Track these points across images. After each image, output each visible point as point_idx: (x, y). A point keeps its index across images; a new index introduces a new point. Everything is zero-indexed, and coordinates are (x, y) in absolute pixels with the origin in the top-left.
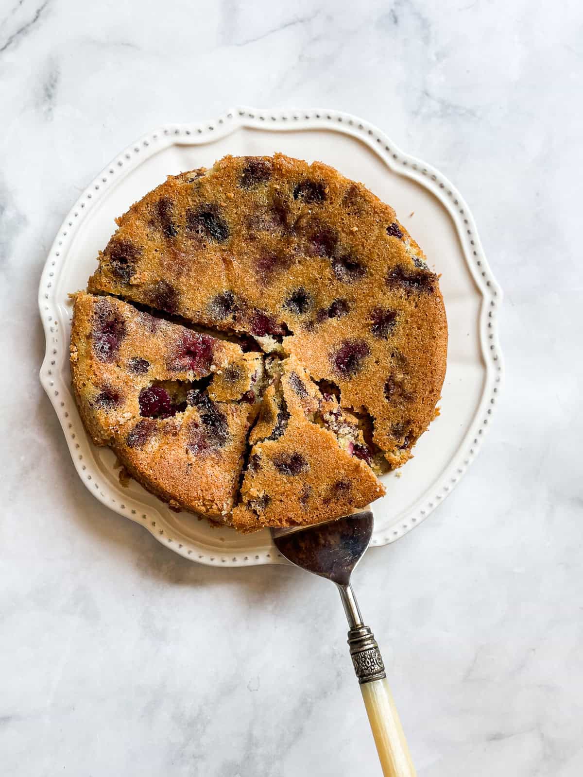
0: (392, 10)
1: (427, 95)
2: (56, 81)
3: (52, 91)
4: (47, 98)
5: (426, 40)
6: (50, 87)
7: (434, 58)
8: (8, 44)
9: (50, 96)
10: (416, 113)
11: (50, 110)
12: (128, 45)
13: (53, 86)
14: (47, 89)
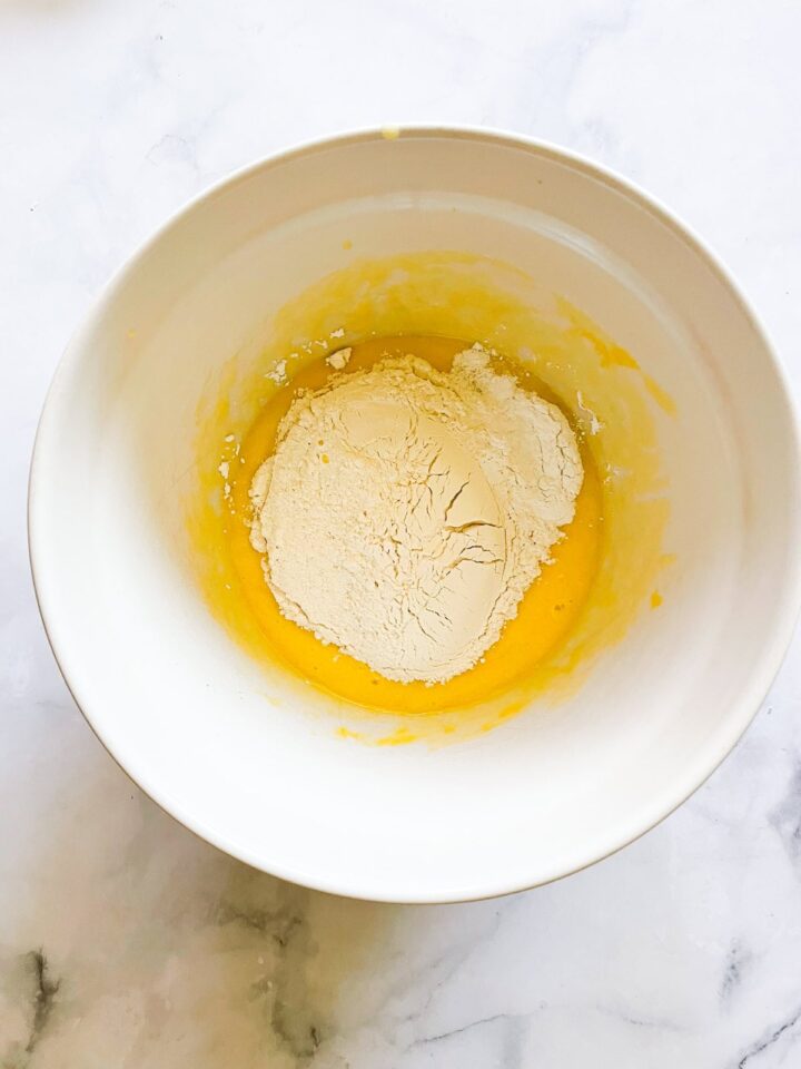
0: (317, 1045)
1: (281, 942)
2: (725, 985)
3: (730, 973)
4: (737, 965)
6: (733, 978)
8: (778, 1033)
9: (733, 967)
10: (297, 921)
11: (734, 952)
12: (634, 1022)
13: (730, 980)
14: (736, 976)
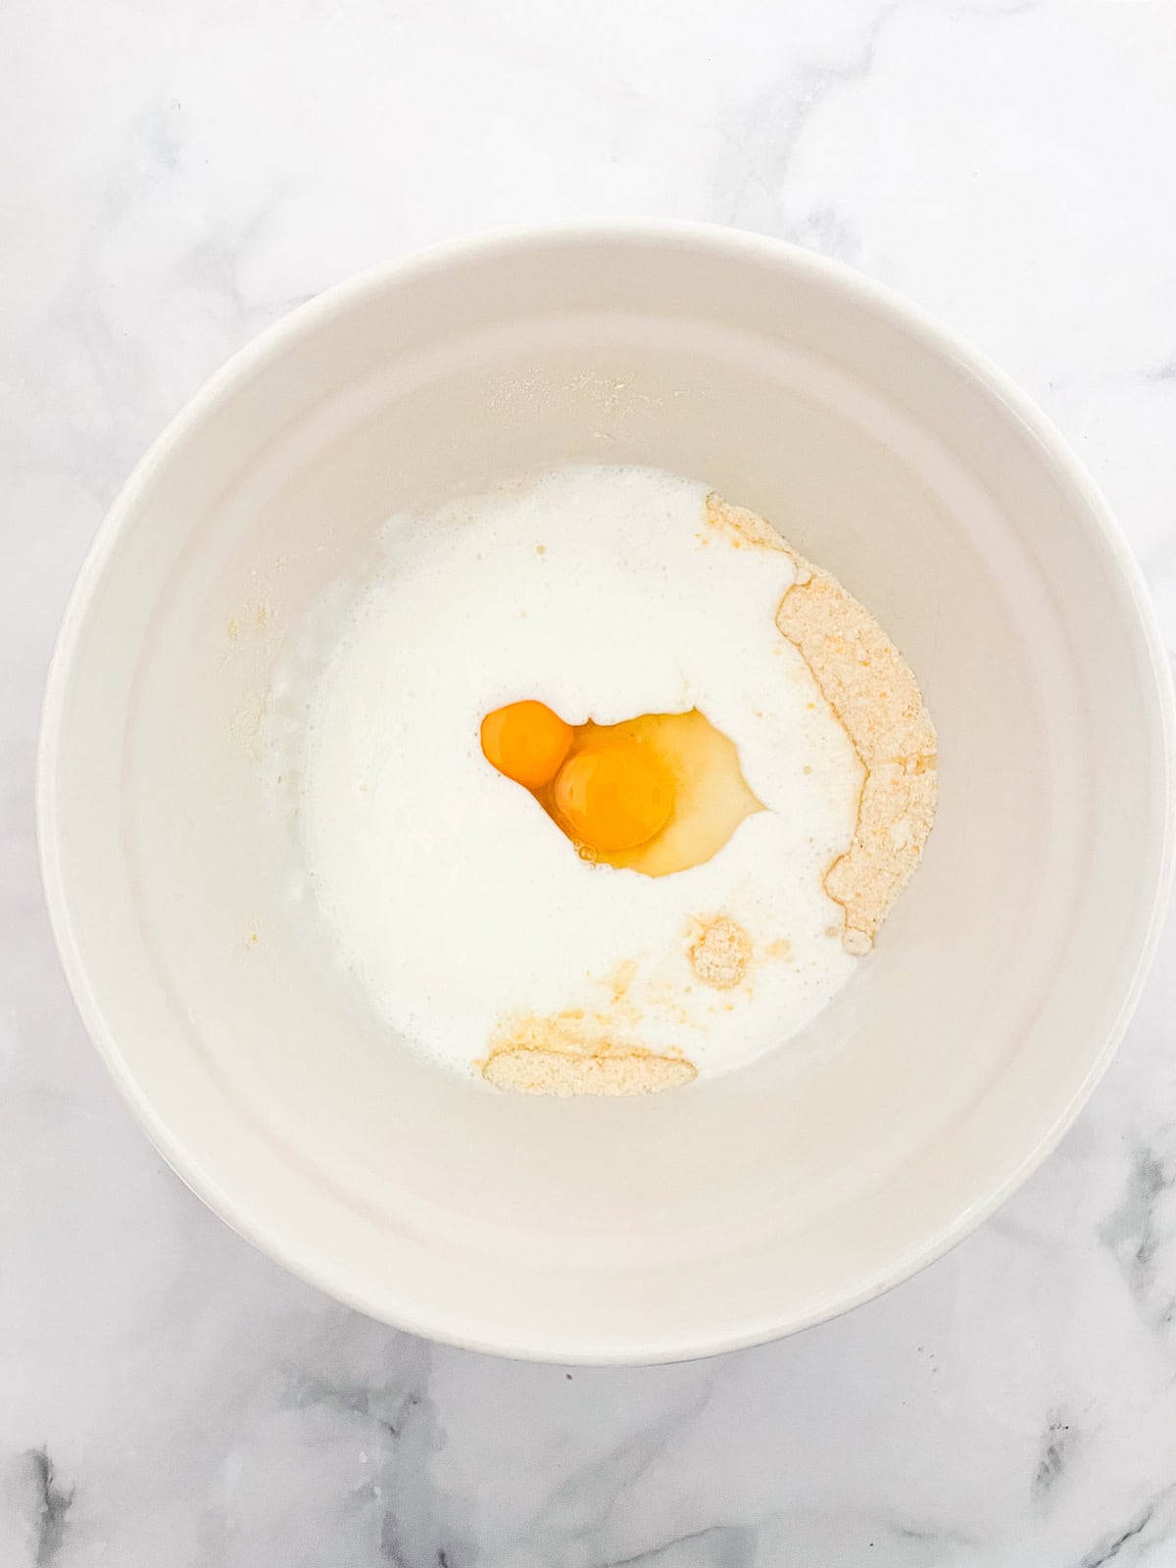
1: (392, 1430)
2: (1040, 1477)
3: (1047, 1462)
4: (1057, 1448)
5: (390, 1521)
6: (1051, 1467)
7: (378, 1491)
8: (1118, 1544)
9: (1051, 1451)
11: (1052, 1428)
12: (911, 1534)
13: (1047, 1469)
14: (1057, 1464)
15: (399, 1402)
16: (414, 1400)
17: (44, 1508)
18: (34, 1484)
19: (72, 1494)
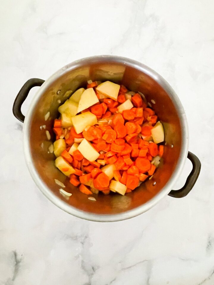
0: (94, 272)
1: (82, 243)
3: (209, 244)
5: (83, 261)
7: (80, 256)
9: (209, 242)
11: (209, 238)
15: (83, 238)
16: (86, 237)
17: (15, 263)
18: (14, 258)
19: (21, 259)
